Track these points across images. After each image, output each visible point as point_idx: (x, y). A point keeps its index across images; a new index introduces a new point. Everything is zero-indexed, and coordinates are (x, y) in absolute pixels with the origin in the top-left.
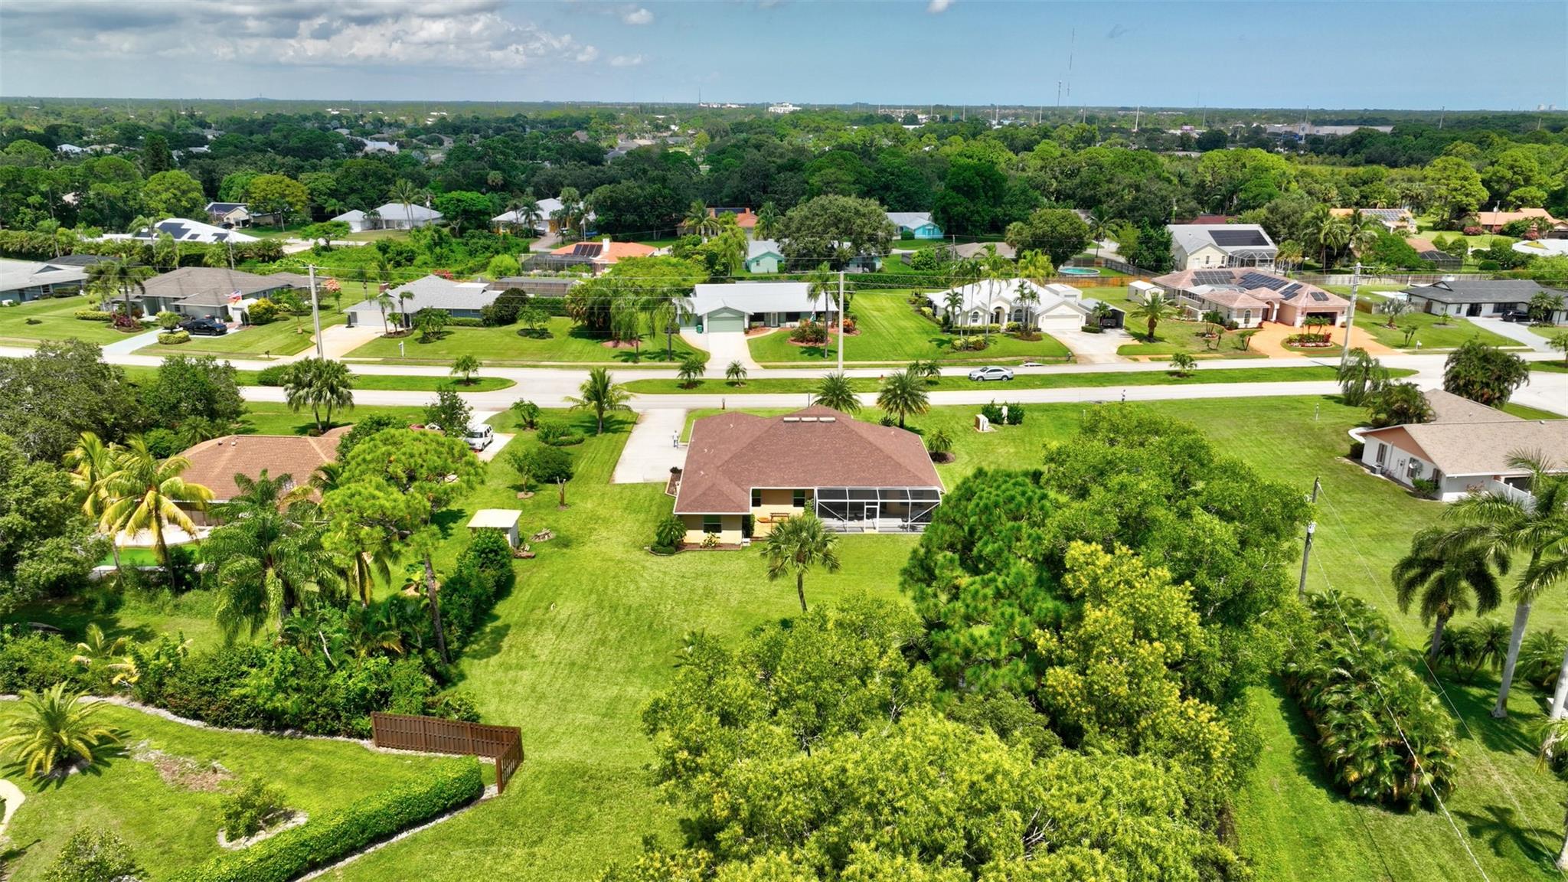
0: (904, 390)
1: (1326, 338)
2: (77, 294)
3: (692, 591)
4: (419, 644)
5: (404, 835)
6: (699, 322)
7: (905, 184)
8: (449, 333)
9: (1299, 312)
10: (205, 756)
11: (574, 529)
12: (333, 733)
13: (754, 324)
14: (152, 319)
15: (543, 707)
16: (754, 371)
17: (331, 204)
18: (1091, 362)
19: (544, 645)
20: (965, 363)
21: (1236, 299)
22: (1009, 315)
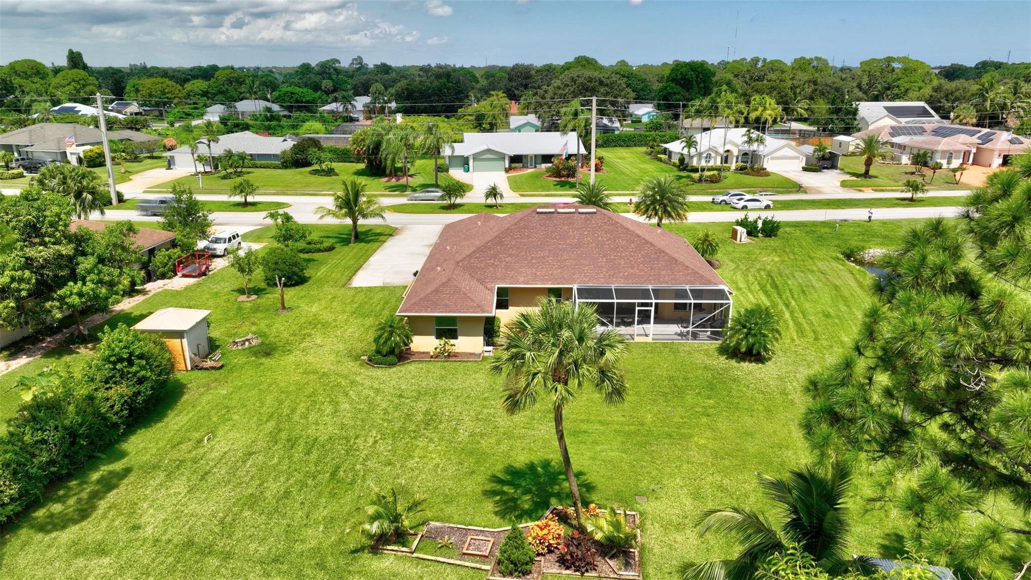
0: (662, 197)
6: (464, 162)
9: (997, 154)
13: (514, 165)
16: (510, 196)
19: (162, 505)
21: (939, 144)
22: (737, 158)
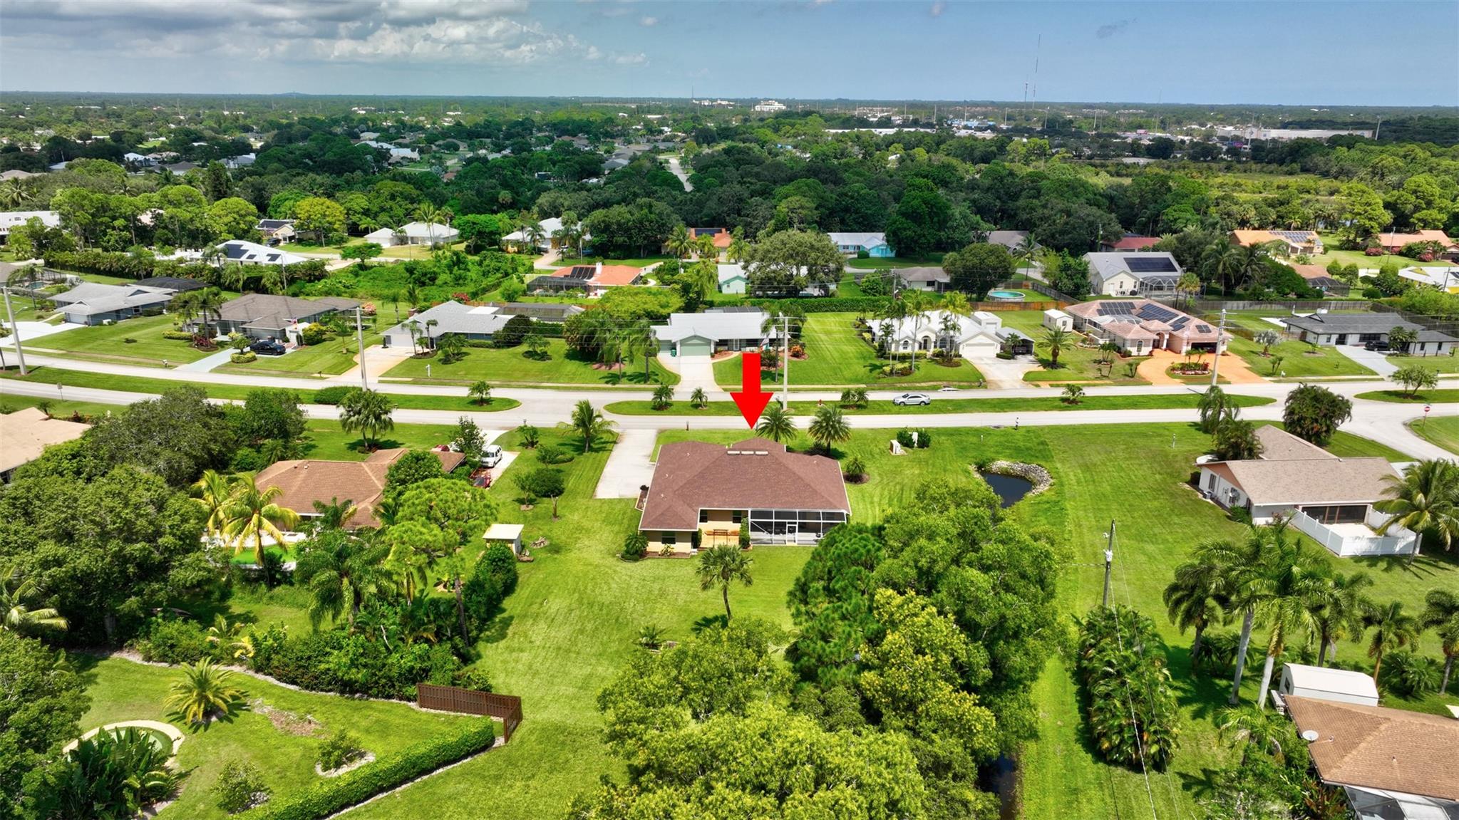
0: (828, 423)
1: (1205, 367)
2: (161, 313)
3: (650, 592)
4: (449, 634)
5: (441, 770)
7: (863, 207)
8: (466, 354)
9: (1185, 342)
10: (302, 711)
11: (563, 538)
12: (389, 697)
13: (719, 349)
14: (225, 338)
15: (537, 681)
16: (713, 393)
17: (364, 223)
18: (999, 388)
19: (538, 632)
20: (893, 388)
21: (1131, 331)
22: (935, 343)
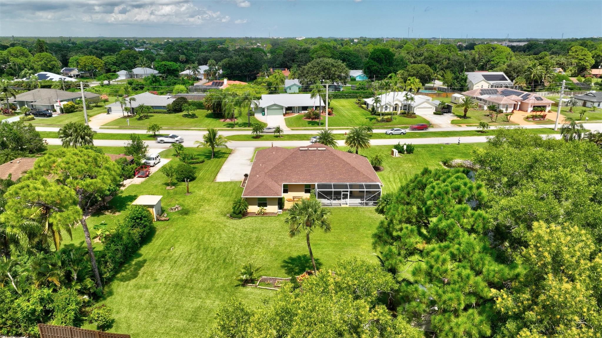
0: (358, 137)
1: (544, 117)
6: (262, 111)
7: (352, 59)
8: (151, 116)
11: (192, 205)
12: (18, 335)
13: (288, 112)
16: (286, 131)
17: (114, 68)
18: (440, 127)
19: (163, 272)
20: (383, 128)
21: (502, 100)
22: (401, 107)
